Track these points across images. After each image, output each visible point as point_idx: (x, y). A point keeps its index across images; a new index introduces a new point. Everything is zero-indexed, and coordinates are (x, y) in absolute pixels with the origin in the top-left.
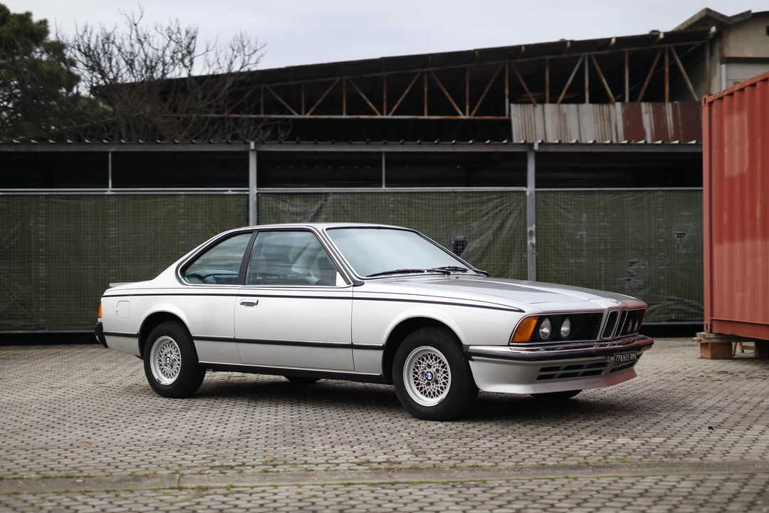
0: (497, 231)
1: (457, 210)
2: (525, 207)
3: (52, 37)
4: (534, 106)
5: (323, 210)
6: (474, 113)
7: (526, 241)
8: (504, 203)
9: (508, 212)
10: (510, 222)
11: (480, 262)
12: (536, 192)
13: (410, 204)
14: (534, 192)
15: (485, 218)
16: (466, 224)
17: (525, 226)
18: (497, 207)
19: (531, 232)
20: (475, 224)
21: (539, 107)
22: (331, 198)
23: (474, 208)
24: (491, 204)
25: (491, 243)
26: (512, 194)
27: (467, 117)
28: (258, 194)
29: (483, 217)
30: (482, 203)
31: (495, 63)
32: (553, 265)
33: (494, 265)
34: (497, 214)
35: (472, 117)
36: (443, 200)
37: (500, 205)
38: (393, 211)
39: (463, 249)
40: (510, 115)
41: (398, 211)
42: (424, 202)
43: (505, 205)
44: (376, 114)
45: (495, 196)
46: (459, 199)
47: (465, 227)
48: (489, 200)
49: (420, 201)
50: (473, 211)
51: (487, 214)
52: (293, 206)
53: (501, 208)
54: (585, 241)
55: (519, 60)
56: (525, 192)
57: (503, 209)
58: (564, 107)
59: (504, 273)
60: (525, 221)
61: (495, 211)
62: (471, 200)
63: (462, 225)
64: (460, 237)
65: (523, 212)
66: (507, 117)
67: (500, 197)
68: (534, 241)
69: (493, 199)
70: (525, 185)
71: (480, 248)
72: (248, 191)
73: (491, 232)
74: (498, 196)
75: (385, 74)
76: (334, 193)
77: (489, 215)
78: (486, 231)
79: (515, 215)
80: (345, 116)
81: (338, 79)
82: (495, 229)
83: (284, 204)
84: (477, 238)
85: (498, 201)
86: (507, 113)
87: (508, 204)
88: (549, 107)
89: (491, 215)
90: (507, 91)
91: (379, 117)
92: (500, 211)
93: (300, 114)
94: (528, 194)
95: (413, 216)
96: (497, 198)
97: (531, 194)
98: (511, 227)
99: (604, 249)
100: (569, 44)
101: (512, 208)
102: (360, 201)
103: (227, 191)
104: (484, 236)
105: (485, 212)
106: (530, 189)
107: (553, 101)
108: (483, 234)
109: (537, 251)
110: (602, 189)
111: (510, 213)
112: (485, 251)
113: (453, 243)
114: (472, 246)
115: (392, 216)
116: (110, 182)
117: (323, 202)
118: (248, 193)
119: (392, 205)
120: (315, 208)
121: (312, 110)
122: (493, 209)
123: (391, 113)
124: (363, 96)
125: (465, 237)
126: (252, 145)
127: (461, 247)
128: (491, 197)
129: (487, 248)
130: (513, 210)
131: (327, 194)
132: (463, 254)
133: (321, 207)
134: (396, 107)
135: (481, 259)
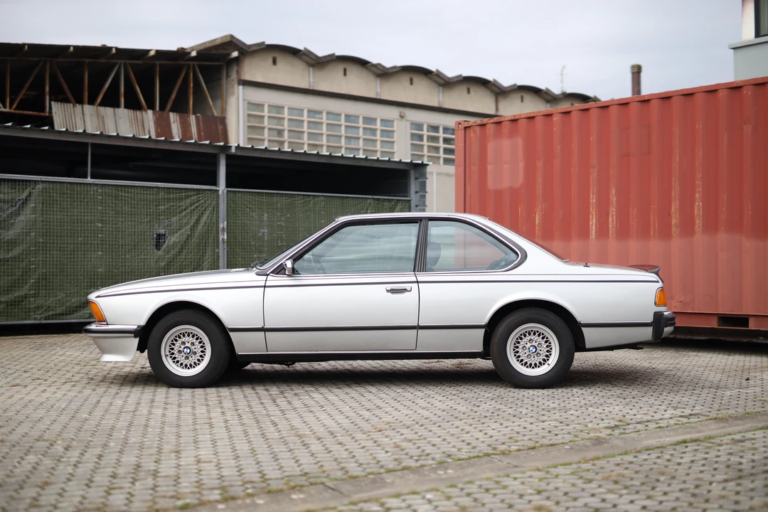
0: (194, 226)
1: (159, 205)
2: (218, 204)
4: (74, 106)
5: (32, 198)
6: (14, 107)
7: (218, 237)
8: (200, 201)
9: (203, 208)
10: (205, 218)
11: (180, 255)
12: (228, 191)
13: (116, 197)
14: (225, 191)
15: (183, 214)
16: (167, 219)
17: (218, 223)
18: (194, 203)
19: (223, 229)
20: (175, 218)
21: (78, 107)
22: (39, 186)
23: (175, 204)
24: (188, 201)
25: (189, 237)
26: (207, 192)
27: (7, 110)
29: (182, 212)
30: (181, 199)
31: (36, 59)
32: (240, 259)
33: (190, 258)
34: (194, 210)
35: (12, 111)
36: (147, 194)
37: (197, 202)
38: (101, 203)
39: (165, 242)
40: (50, 112)
41: (106, 203)
42: (130, 195)
45: (192, 193)
46: (162, 195)
47: (166, 221)
48: (187, 197)
49: (126, 195)
50: (173, 206)
51: (185, 210)
53: (196, 205)
54: (266, 238)
55: (60, 60)
56: (217, 191)
57: (199, 206)
58: (102, 109)
59: (200, 266)
60: (218, 217)
61: (193, 208)
62: (172, 196)
63: (164, 219)
64: (162, 231)
65: (216, 210)
66: (47, 114)
67: (197, 195)
68: (225, 237)
69: (191, 196)
70: (217, 184)
71: (180, 242)
73: (189, 227)
74: (195, 193)
76: (42, 182)
77: (186, 211)
78: (185, 226)
79: (209, 212)
82: (192, 224)
84: (176, 232)
85: (195, 197)
86: (48, 110)
87: (203, 201)
88: (87, 108)
89: (188, 211)
90: (47, 89)
92: (197, 207)
94: (220, 193)
95: (120, 209)
96: (194, 195)
97: (223, 193)
98: (205, 223)
99: (281, 246)
100: (114, 51)
101: (207, 205)
102: (69, 191)
104: (183, 230)
105: (184, 208)
106: (222, 188)
107: (91, 102)
108: (182, 229)
109: (227, 246)
110: (280, 192)
111: (205, 210)
112: (183, 246)
113: (155, 236)
114: (172, 240)
115: (100, 208)
117: (31, 190)
119: (100, 197)
120: (23, 196)
122: (191, 205)
125: (165, 232)
127: (161, 240)
128: (189, 194)
129: (185, 242)
130: (208, 207)
131: (35, 182)
132: (164, 247)
133: (29, 196)
135: (180, 252)
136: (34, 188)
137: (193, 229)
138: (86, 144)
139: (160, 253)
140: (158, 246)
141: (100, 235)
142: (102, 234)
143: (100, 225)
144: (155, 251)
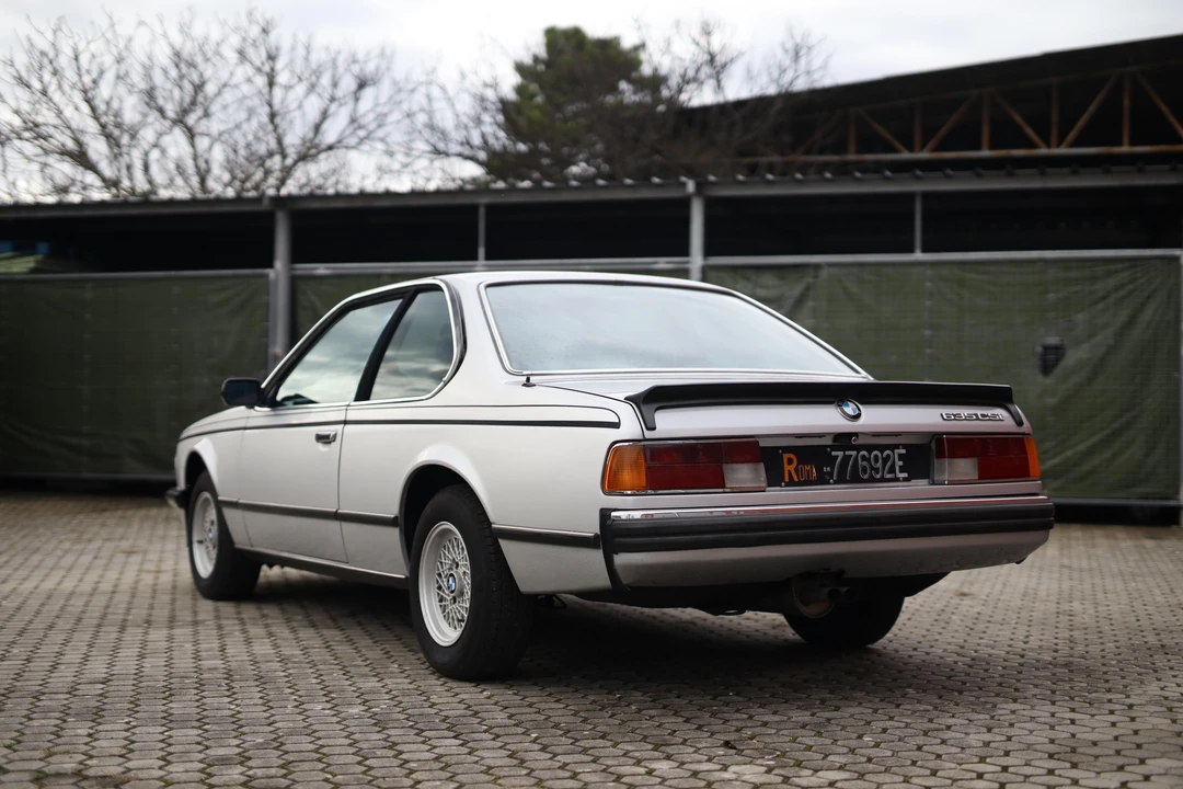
0: (1122, 328)
1: (1046, 292)
2: (1178, 285)
3: (646, 70)
5: (811, 292)
8: (1136, 279)
9: (1145, 294)
10: (1147, 314)
11: (1090, 385)
13: (961, 283)
15: (1100, 306)
16: (1064, 317)
17: (1178, 320)
18: (1123, 286)
20: (1080, 317)
22: (824, 273)
23: (1080, 288)
24: (1112, 282)
25: (1111, 350)
26: (1152, 262)
28: (703, 267)
29: (1096, 303)
30: (1094, 279)
33: (1115, 391)
34: (1123, 298)
36: (1021, 273)
37: (1130, 282)
38: (931, 294)
39: (1058, 360)
41: (940, 294)
42: (986, 277)
43: (1139, 282)
45: (1119, 266)
46: (1052, 273)
47: (1060, 321)
48: (1109, 274)
49: (980, 277)
50: (1077, 292)
51: (1104, 298)
52: (761, 287)
53: (1130, 287)
56: (1177, 259)
57: (1135, 290)
59: (1135, 405)
60: (1178, 310)
61: (1122, 293)
62: (1073, 274)
63: (1056, 317)
64: (1052, 340)
65: (1174, 295)
67: (1129, 268)
69: (1116, 272)
71: (1089, 360)
72: (687, 262)
73: (1110, 330)
74: (1126, 265)
75: (1054, 80)
76: (830, 265)
77: (1107, 300)
78: (1102, 329)
79: (1158, 300)
80: (985, 153)
81: (975, 92)
82: (1118, 324)
83: (746, 283)
84: (1083, 342)
85: (1125, 274)
87: (1144, 280)
89: (1111, 300)
91: (1043, 151)
92: (1130, 293)
96: (1123, 270)
98: (1149, 322)
101: (1152, 287)
102: (873, 279)
103: (656, 263)
104: (1098, 338)
105: (1100, 294)
108: (1095, 335)
111: (1149, 297)
112: (1097, 368)
113: (1039, 349)
114: (1073, 357)
115: (928, 303)
116: (481, 252)
117: (810, 280)
118: (686, 266)
119: (929, 284)
120: (797, 290)
121: (931, 145)
122: (1117, 289)
123: (1065, 143)
124: (1018, 119)
125: (1062, 340)
126: (691, 186)
127: (1052, 357)
128: (1114, 267)
129: (1103, 360)
130: (1155, 290)
131: (817, 267)
132: (1058, 370)
133: (807, 289)
134: (1072, 135)
135: (1090, 380)
136: (816, 277)
137: (1121, 334)
138: (909, 198)
139: (1049, 381)
140: (1046, 368)
141: (928, 351)
142: (931, 348)
143: (928, 333)
144: (1040, 378)
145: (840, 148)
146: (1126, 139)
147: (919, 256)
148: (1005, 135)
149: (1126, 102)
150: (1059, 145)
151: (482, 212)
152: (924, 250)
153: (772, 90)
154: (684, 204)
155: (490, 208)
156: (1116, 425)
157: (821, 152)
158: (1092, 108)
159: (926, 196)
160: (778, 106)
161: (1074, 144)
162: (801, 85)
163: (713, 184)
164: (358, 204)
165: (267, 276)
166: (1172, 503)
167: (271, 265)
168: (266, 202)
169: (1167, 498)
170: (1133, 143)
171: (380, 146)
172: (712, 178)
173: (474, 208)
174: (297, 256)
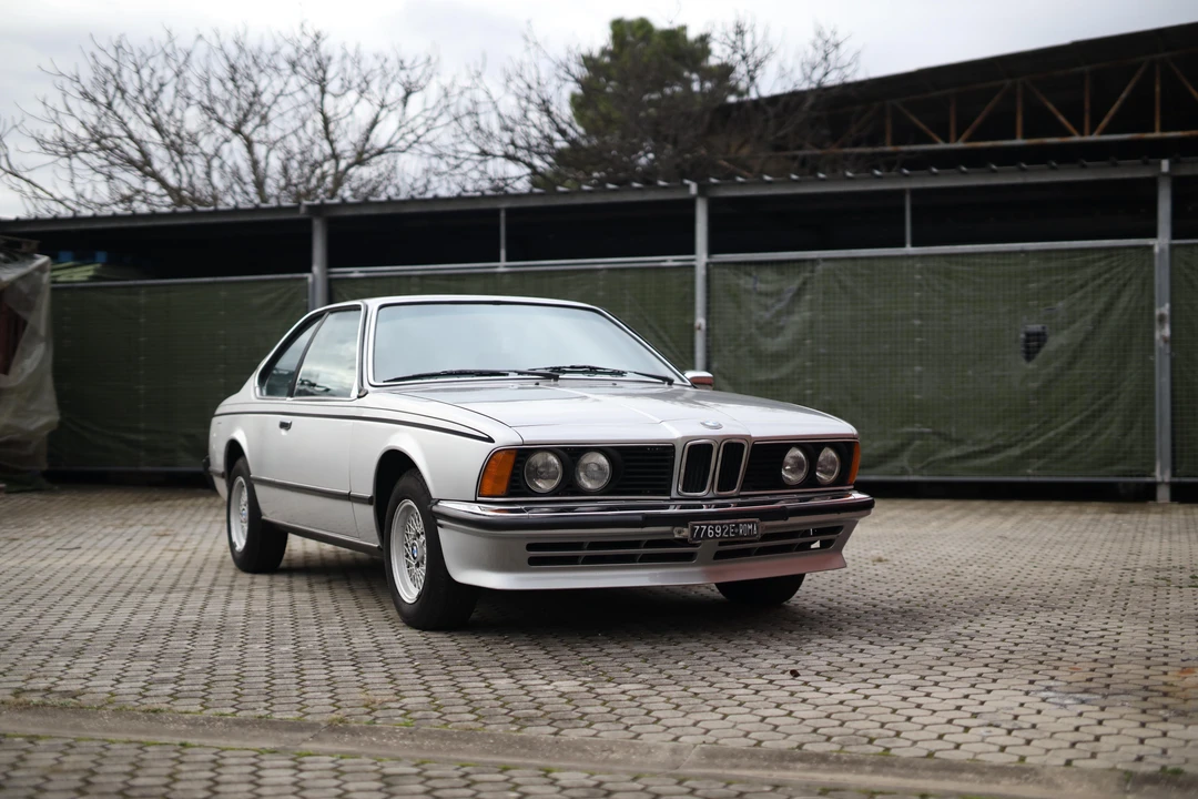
0: (1100, 315)
1: (1028, 282)
2: (1152, 272)
5: (808, 286)
7: (1152, 333)
8: (1112, 268)
9: (1121, 282)
10: (1124, 299)
11: (1070, 369)
12: (1172, 247)
13: (948, 274)
14: (1167, 248)
15: (1078, 295)
16: (1045, 305)
17: (1152, 307)
18: (1100, 275)
19: (1162, 318)
20: (1060, 304)
22: (820, 268)
23: (1059, 278)
24: (1089, 271)
25: (1089, 336)
26: (1128, 251)
28: (707, 264)
29: (1075, 292)
30: (1073, 269)
33: (1093, 374)
34: (1100, 286)
36: (1004, 265)
37: (1106, 272)
38: (920, 285)
39: (1039, 347)
41: (928, 285)
42: (971, 269)
43: (1115, 271)
44: (1071, 135)
45: (1096, 256)
46: (1033, 263)
47: (1042, 309)
48: (1087, 263)
49: (966, 268)
50: (1057, 281)
51: (1082, 287)
52: (761, 281)
53: (1107, 276)
56: (1151, 248)
57: (1111, 279)
59: (1112, 387)
60: (1152, 297)
61: (1098, 282)
62: (1053, 264)
63: (1038, 306)
64: (1035, 327)
65: (1148, 283)
67: (1106, 258)
68: (1167, 331)
69: (1094, 261)
70: (1154, 235)
71: (1069, 345)
72: (693, 260)
73: (1089, 317)
74: (1102, 255)
75: (1086, 69)
76: (826, 260)
77: (1085, 289)
78: (1081, 316)
79: (1133, 287)
80: (1019, 141)
81: (1008, 82)
82: (1096, 311)
83: (748, 278)
84: (1063, 329)
85: (1102, 264)
87: (1120, 269)
89: (1089, 288)
91: (1077, 138)
92: (1107, 281)
93: (947, 140)
94: (1157, 250)
95: (953, 293)
96: (1100, 260)
97: (1162, 250)
98: (1125, 309)
101: (1128, 276)
102: (865, 272)
103: (665, 261)
104: (1077, 325)
105: (1078, 283)
106: (1161, 242)
108: (1074, 322)
109: (1172, 349)
111: (1125, 285)
112: (1076, 353)
113: (1023, 336)
114: (1055, 342)
115: (917, 294)
116: (503, 253)
117: (808, 275)
118: (693, 263)
119: (918, 277)
120: (795, 285)
121: (966, 134)
122: (1094, 279)
123: (1097, 132)
124: (1051, 107)
125: (1044, 328)
126: (694, 189)
127: (1035, 343)
128: (1090, 257)
129: (1081, 345)
130: (1130, 279)
131: (814, 261)
132: (1040, 356)
133: (804, 283)
134: (1105, 122)
135: (1071, 364)
136: (812, 271)
137: (1099, 320)
138: (900, 193)
139: (1031, 366)
140: (1029, 354)
141: (918, 339)
142: (921, 337)
143: (917, 322)
144: (1023, 362)
145: (874, 140)
146: (1158, 125)
147: (909, 250)
148: (1039, 123)
149: (1158, 89)
150: (1091, 133)
151: (503, 215)
152: (914, 245)
153: (805, 86)
154: (690, 204)
155: (509, 211)
156: (1095, 407)
157: (856, 144)
158: (1124, 95)
159: (915, 193)
160: (810, 100)
161: (1104, 132)
162: (832, 79)
163: (715, 185)
164: (389, 210)
165: (306, 278)
166: (1149, 479)
167: (309, 270)
168: (303, 210)
169: (1144, 476)
170: (1163, 129)
171: (427, 149)
172: (713, 180)
173: (496, 212)
174: (333, 260)
